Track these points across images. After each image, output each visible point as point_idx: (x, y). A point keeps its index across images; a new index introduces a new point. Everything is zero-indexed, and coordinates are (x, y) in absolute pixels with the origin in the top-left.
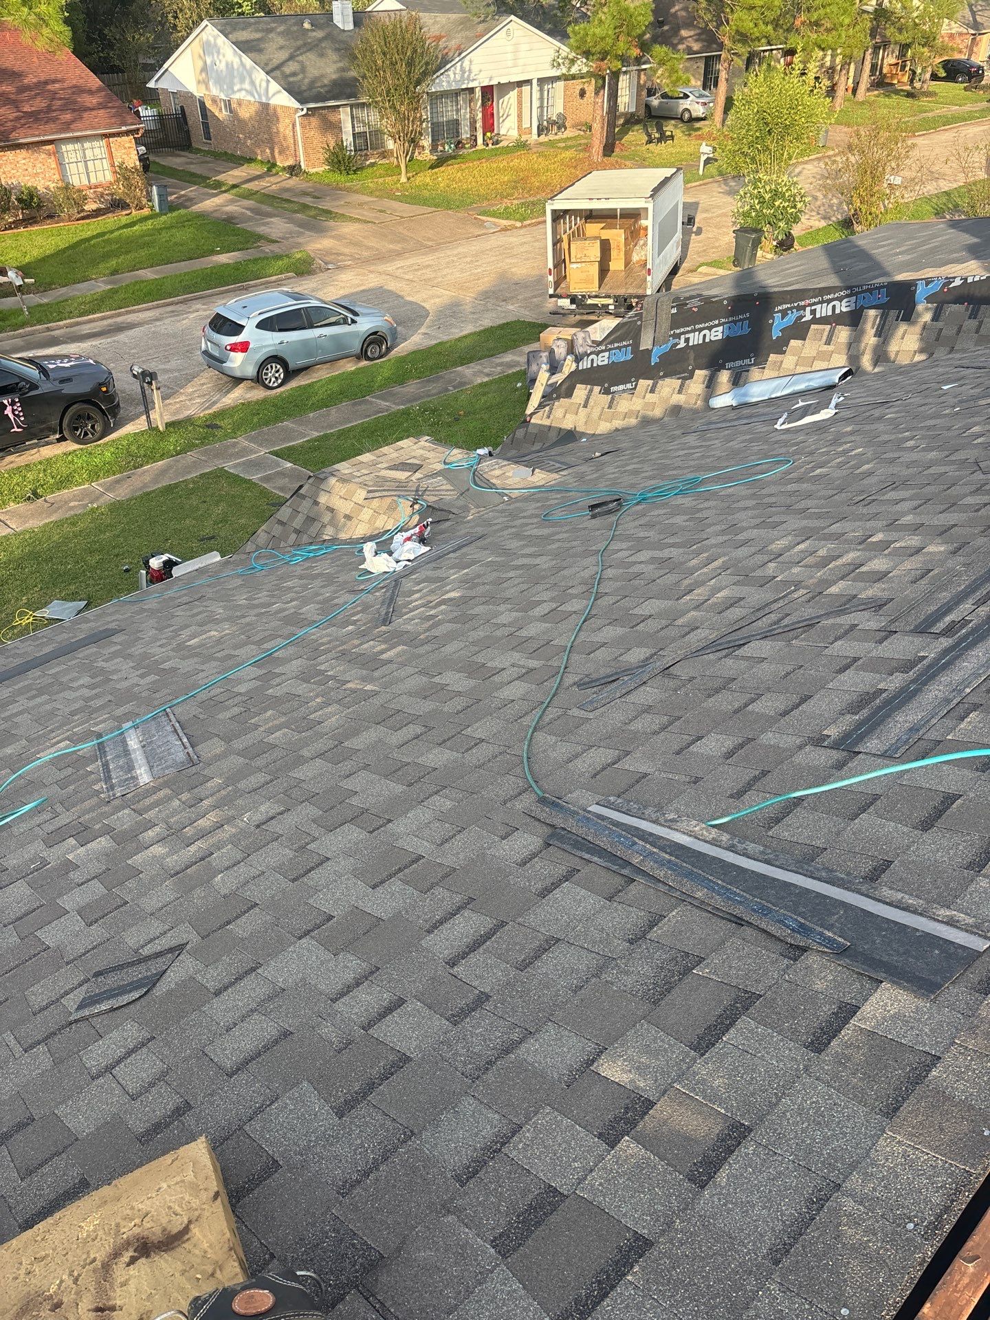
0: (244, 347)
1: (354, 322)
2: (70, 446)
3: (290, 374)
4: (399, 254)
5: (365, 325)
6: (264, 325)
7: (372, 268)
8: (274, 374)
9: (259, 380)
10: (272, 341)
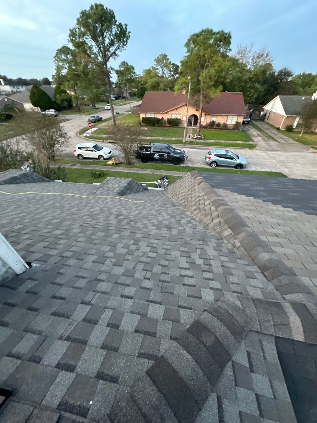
0: (209, 158)
1: (236, 160)
2: (173, 165)
3: (217, 166)
4: (277, 151)
5: (238, 161)
6: (215, 155)
7: (267, 152)
8: (214, 165)
9: (210, 164)
10: (216, 158)
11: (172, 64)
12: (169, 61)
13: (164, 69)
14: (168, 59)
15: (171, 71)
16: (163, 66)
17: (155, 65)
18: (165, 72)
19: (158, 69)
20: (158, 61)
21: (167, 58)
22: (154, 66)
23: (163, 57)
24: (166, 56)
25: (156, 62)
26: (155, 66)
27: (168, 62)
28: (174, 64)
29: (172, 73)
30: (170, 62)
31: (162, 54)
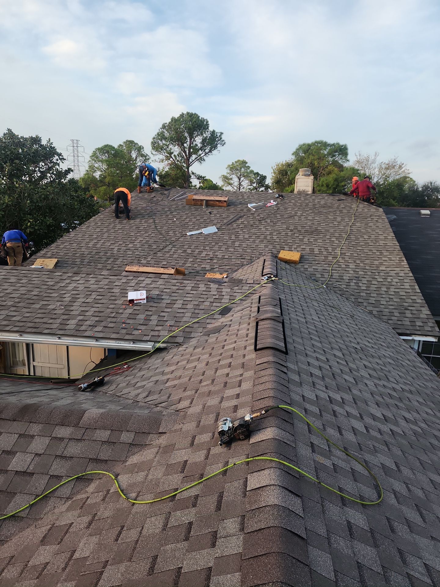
11: (255, 174)
12: (250, 169)
13: (242, 179)
14: (249, 167)
15: (252, 182)
16: (241, 175)
17: (228, 173)
18: (243, 183)
19: (231, 179)
20: (233, 168)
21: (247, 165)
22: (225, 174)
23: (240, 164)
24: (246, 163)
25: (230, 170)
26: (228, 175)
27: (249, 171)
28: (257, 174)
29: (255, 185)
30: (252, 172)
31: (239, 161)
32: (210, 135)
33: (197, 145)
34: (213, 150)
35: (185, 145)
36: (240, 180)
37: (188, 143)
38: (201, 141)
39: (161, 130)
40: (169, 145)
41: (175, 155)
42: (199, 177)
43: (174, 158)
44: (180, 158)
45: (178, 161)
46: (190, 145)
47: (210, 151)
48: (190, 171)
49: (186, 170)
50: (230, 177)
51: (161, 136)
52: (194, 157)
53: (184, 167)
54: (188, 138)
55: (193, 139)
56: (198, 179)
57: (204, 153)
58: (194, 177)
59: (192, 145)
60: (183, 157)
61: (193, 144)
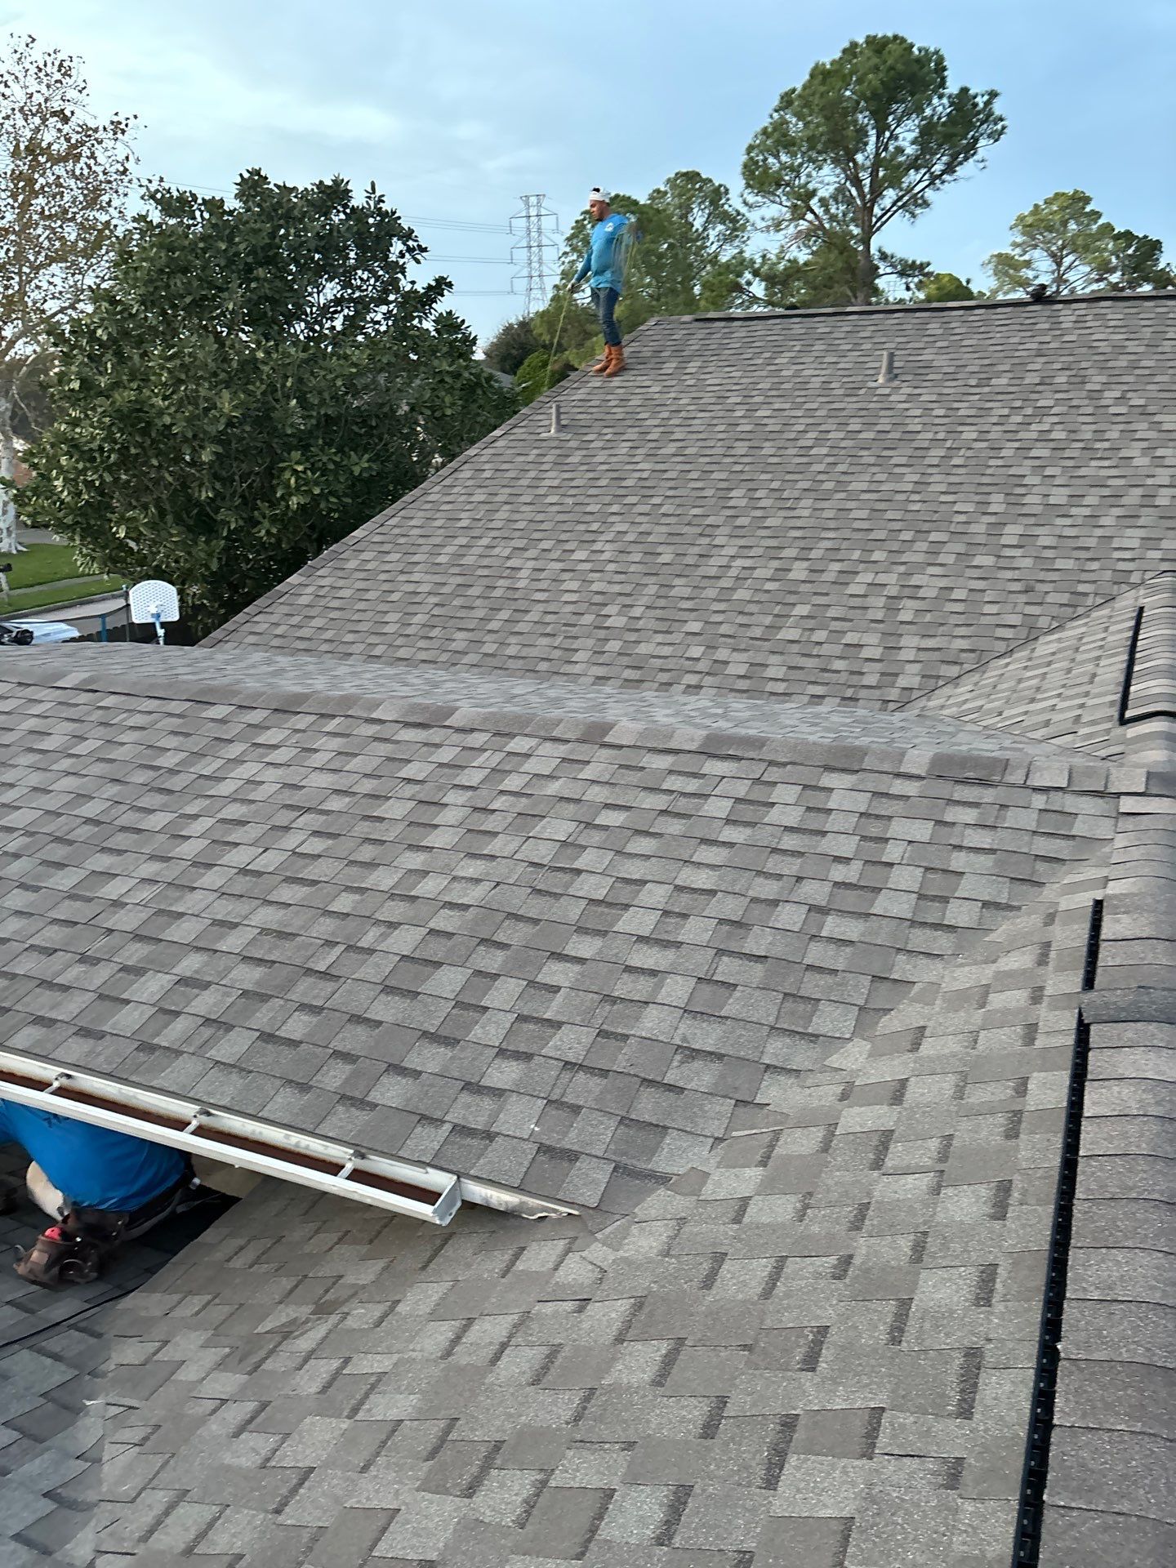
11: (1118, 238)
12: (1101, 222)
13: (1067, 261)
14: (1096, 215)
15: (1105, 269)
16: (1063, 247)
17: (1015, 245)
18: (1071, 276)
19: (1027, 264)
20: (1035, 226)
21: (1088, 209)
22: (1008, 250)
23: (1062, 209)
24: (1087, 200)
25: (1023, 234)
26: (1017, 252)
27: (1094, 227)
28: (1128, 236)
29: (1115, 278)
30: (1108, 227)
31: (1058, 196)
32: (949, 110)
33: (900, 150)
34: (961, 163)
35: (859, 158)
36: (1059, 264)
37: (871, 148)
38: (916, 134)
39: (776, 115)
40: (801, 165)
41: (823, 201)
42: (907, 269)
43: (819, 211)
44: (842, 208)
45: (833, 218)
46: (877, 154)
47: (950, 169)
48: (873, 250)
49: (861, 248)
50: (1022, 259)
51: (776, 137)
52: (890, 195)
53: (853, 237)
54: (873, 133)
55: (887, 134)
56: (902, 274)
57: (926, 177)
58: (889, 270)
59: (883, 154)
60: (850, 201)
61: (886, 149)
